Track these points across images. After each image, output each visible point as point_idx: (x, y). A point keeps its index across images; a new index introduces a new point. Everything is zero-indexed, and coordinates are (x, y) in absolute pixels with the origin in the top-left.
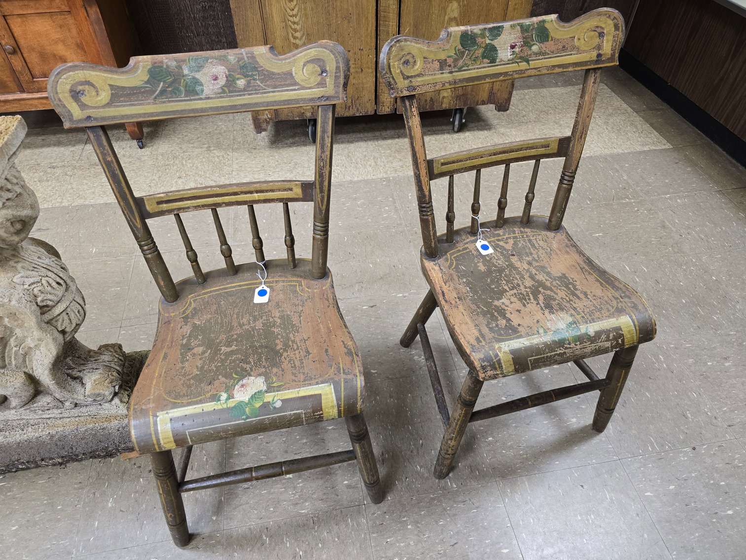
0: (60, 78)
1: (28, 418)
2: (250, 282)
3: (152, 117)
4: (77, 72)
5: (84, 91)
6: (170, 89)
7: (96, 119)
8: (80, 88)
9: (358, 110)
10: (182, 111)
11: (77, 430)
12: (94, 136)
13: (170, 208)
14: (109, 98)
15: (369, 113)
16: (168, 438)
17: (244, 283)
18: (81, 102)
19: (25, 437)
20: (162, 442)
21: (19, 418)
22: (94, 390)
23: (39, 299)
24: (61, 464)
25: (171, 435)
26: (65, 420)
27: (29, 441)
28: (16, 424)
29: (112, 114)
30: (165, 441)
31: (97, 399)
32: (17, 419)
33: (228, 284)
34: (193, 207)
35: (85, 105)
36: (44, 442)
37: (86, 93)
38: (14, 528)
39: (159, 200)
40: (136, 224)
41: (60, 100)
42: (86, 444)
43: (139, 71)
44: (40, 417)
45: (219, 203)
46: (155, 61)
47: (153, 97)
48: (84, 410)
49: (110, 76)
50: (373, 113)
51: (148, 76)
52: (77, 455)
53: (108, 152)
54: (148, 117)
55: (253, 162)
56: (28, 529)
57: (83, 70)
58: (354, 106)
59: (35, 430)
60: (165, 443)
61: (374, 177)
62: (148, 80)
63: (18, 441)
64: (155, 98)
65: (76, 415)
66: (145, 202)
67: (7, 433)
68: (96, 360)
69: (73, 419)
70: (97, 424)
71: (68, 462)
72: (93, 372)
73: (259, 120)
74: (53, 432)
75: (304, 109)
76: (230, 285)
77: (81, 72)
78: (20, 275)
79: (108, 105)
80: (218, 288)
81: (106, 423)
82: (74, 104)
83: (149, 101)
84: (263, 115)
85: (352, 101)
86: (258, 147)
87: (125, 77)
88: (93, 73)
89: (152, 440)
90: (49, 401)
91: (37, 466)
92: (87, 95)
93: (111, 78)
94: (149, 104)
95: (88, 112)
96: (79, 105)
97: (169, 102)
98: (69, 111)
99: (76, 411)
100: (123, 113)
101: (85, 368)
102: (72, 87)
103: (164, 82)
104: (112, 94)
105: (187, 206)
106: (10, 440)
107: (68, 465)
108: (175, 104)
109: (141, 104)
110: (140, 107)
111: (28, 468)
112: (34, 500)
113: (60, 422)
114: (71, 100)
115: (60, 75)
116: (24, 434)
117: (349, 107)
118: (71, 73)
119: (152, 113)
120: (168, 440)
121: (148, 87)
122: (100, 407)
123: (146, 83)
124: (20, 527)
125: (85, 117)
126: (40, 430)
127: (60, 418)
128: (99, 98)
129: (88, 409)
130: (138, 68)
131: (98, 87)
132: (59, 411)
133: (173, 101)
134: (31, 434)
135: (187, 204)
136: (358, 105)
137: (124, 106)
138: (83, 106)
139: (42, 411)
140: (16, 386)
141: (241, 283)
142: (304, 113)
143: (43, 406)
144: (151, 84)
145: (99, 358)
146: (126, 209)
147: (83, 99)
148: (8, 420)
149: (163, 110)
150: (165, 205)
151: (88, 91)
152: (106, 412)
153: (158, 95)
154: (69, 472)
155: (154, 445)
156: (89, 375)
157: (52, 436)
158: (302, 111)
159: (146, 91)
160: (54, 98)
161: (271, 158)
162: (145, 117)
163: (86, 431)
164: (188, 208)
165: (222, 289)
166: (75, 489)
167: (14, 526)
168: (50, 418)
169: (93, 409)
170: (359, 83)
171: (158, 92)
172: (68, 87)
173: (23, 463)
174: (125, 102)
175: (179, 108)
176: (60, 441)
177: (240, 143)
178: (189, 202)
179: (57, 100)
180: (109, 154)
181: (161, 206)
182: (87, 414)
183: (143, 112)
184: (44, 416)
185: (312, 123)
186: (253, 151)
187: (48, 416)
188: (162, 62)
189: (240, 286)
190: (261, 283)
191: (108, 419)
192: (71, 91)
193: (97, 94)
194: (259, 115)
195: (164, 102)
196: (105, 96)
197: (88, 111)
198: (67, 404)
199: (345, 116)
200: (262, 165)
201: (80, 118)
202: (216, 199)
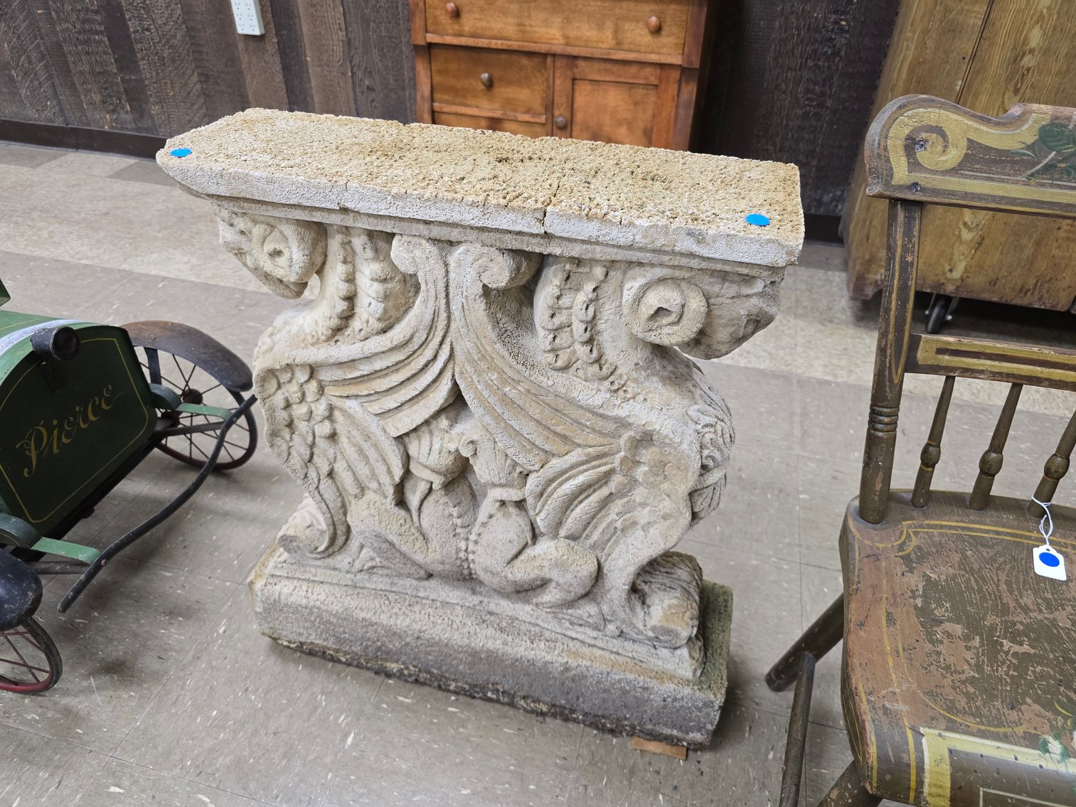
0: (902, 115)
1: (546, 626)
2: (1016, 532)
3: (1013, 205)
4: (929, 110)
5: (927, 141)
6: (1063, 165)
7: (924, 190)
8: (924, 135)
9: (1040, 299)
10: (1068, 205)
11: (608, 673)
12: (905, 217)
13: (953, 364)
14: (960, 160)
15: (1059, 308)
16: (941, 787)
17: (1008, 531)
18: (915, 159)
19: (531, 655)
20: (926, 790)
21: (533, 621)
22: (667, 621)
23: (706, 452)
24: (542, 714)
25: (948, 785)
26: (595, 650)
27: (532, 663)
28: (525, 630)
29: (951, 187)
30: (934, 790)
31: (662, 638)
32: (530, 623)
33: (973, 522)
34: (991, 372)
35: (919, 164)
36: (550, 673)
37: (928, 146)
38: (464, 792)
39: (943, 346)
40: (894, 376)
41: (886, 149)
42: (604, 700)
43: (1026, 126)
44: (563, 631)
45: (1039, 378)
46: (1058, 115)
47: (1029, 172)
48: (629, 645)
49: (976, 125)
50: (1065, 308)
51: (1037, 137)
52: (572, 711)
53: (913, 247)
54: (1006, 204)
55: (829, 340)
56: (484, 802)
57: (940, 108)
58: (1037, 290)
59: (550, 650)
60: (930, 794)
61: (1046, 412)
62: (1033, 144)
63: (519, 656)
64: (1032, 175)
65: (615, 650)
66: (921, 343)
67: (510, 639)
68: (667, 573)
69: (607, 654)
70: (642, 678)
71: (554, 716)
72: (665, 590)
73: (865, 279)
74: (573, 663)
75: (946, 279)
76: (977, 526)
77: (937, 111)
78: (696, 407)
79: (953, 171)
80: (953, 524)
81: (655, 681)
82: (904, 160)
83: (1019, 178)
84: (876, 274)
85: (1037, 282)
86: (835, 321)
87: (998, 132)
88: (953, 116)
89: (909, 780)
90: (592, 613)
91: (512, 704)
92: (929, 149)
93: (976, 129)
94: (1017, 182)
95: (919, 177)
96: (909, 163)
97: (1052, 186)
98: (891, 168)
99: (617, 644)
100: (968, 189)
101: (652, 580)
102: (911, 132)
103: (1059, 152)
104: (966, 155)
105: (981, 368)
106: (508, 649)
107: (547, 719)
108: (1061, 191)
109: (1002, 181)
110: (1001, 184)
111: (498, 701)
112: (495, 757)
113: (586, 650)
114: (901, 152)
115: (904, 110)
116: (532, 649)
117: (1028, 291)
118: (921, 110)
119: (1015, 199)
120: (939, 791)
121: (1028, 155)
122: (653, 651)
123: (1029, 147)
124: (474, 793)
125: (909, 183)
126: (556, 652)
127: (590, 645)
128: (944, 158)
129: (636, 647)
130: (1026, 121)
131: (950, 141)
132: (595, 634)
133: (1059, 186)
134: (539, 653)
135: (983, 365)
136: (1044, 291)
137: (976, 178)
138: (914, 165)
139: (572, 623)
140: (579, 575)
141: (1000, 529)
142: (943, 284)
143: (581, 618)
144: (1034, 152)
145: (673, 571)
146: (893, 348)
147: (921, 155)
148: (517, 619)
149: (1036, 197)
150: (947, 357)
151: (933, 143)
152: (660, 663)
153: (1038, 172)
154: (548, 732)
155: (909, 788)
156: (661, 593)
157: (567, 669)
158: (942, 281)
159: (1022, 161)
160: (879, 144)
161: (858, 340)
162: (1000, 204)
163: (619, 681)
164: (982, 372)
165: (963, 529)
166: (556, 764)
167: (465, 789)
168: (573, 639)
169: (641, 651)
170: (1063, 258)
171: (1041, 165)
172: (907, 131)
173: (498, 691)
174: (980, 172)
175: (1064, 200)
176: (573, 681)
177: (806, 307)
178: (989, 362)
179: (882, 147)
180: (913, 251)
181: (940, 357)
182: (630, 655)
183: (1001, 193)
184: (569, 633)
185: (942, 303)
186: (827, 323)
187: (574, 635)
188: (1069, 119)
189: (997, 533)
190: (1044, 542)
191: (661, 676)
192: (909, 138)
193: (944, 151)
194: (869, 273)
195: (1043, 185)
196: (954, 156)
197: (918, 175)
198: (611, 628)
199: (1013, 303)
200: (843, 346)
201: (901, 183)
202: (1039, 369)
